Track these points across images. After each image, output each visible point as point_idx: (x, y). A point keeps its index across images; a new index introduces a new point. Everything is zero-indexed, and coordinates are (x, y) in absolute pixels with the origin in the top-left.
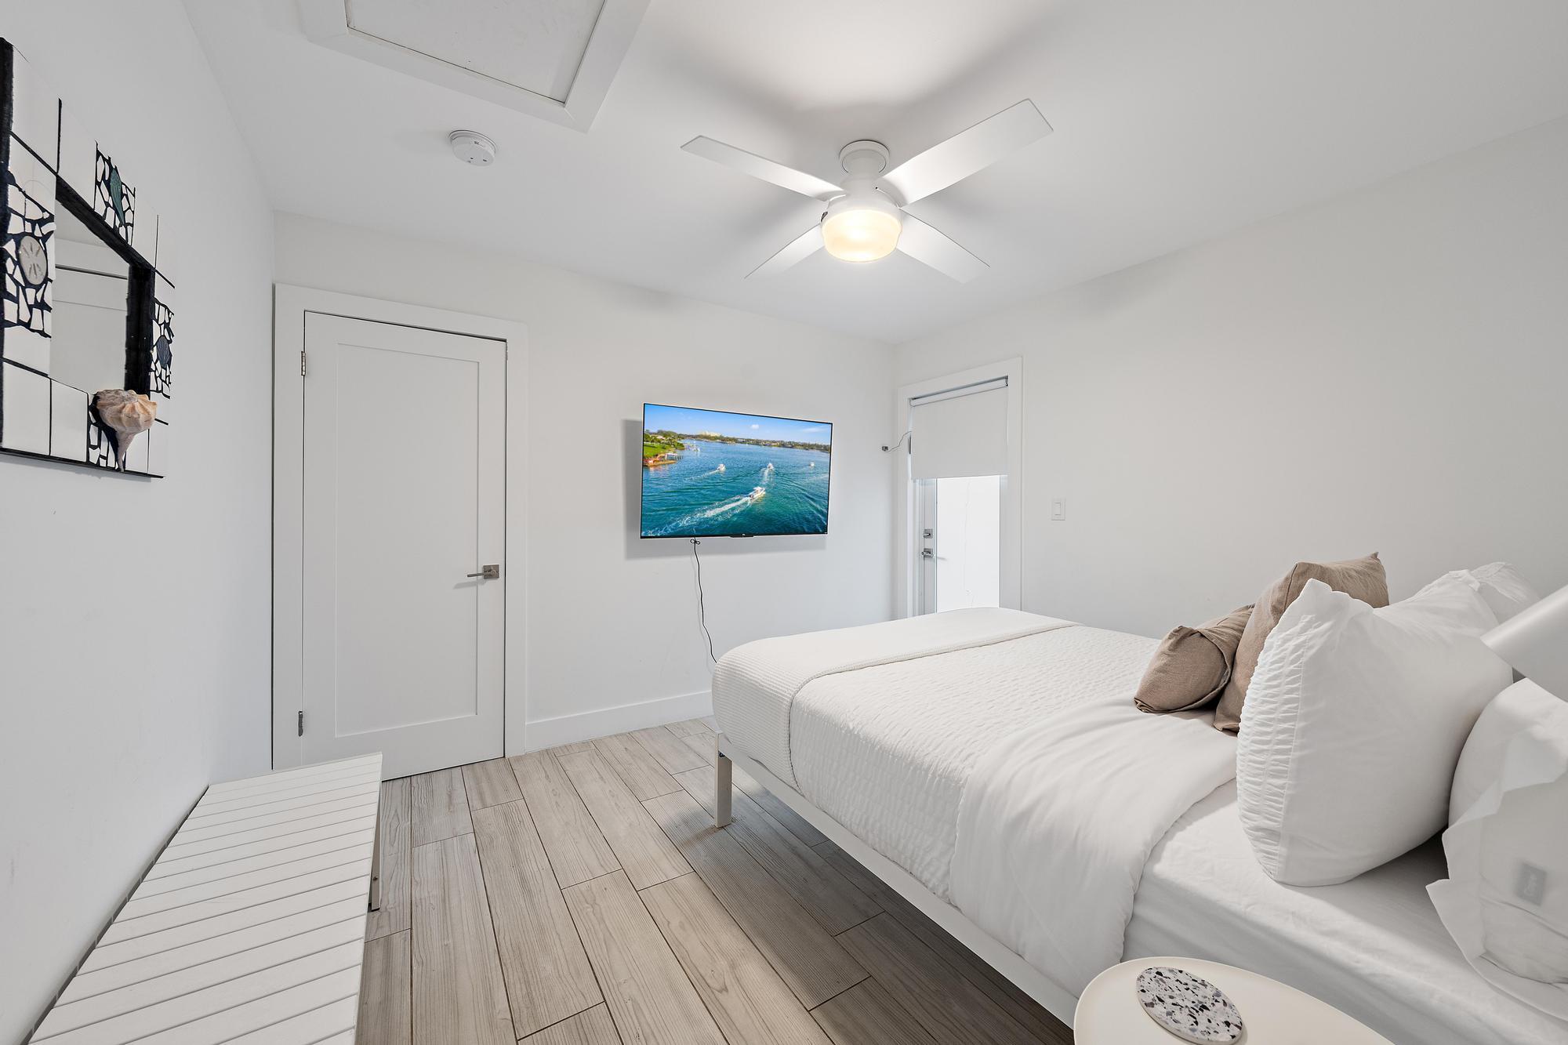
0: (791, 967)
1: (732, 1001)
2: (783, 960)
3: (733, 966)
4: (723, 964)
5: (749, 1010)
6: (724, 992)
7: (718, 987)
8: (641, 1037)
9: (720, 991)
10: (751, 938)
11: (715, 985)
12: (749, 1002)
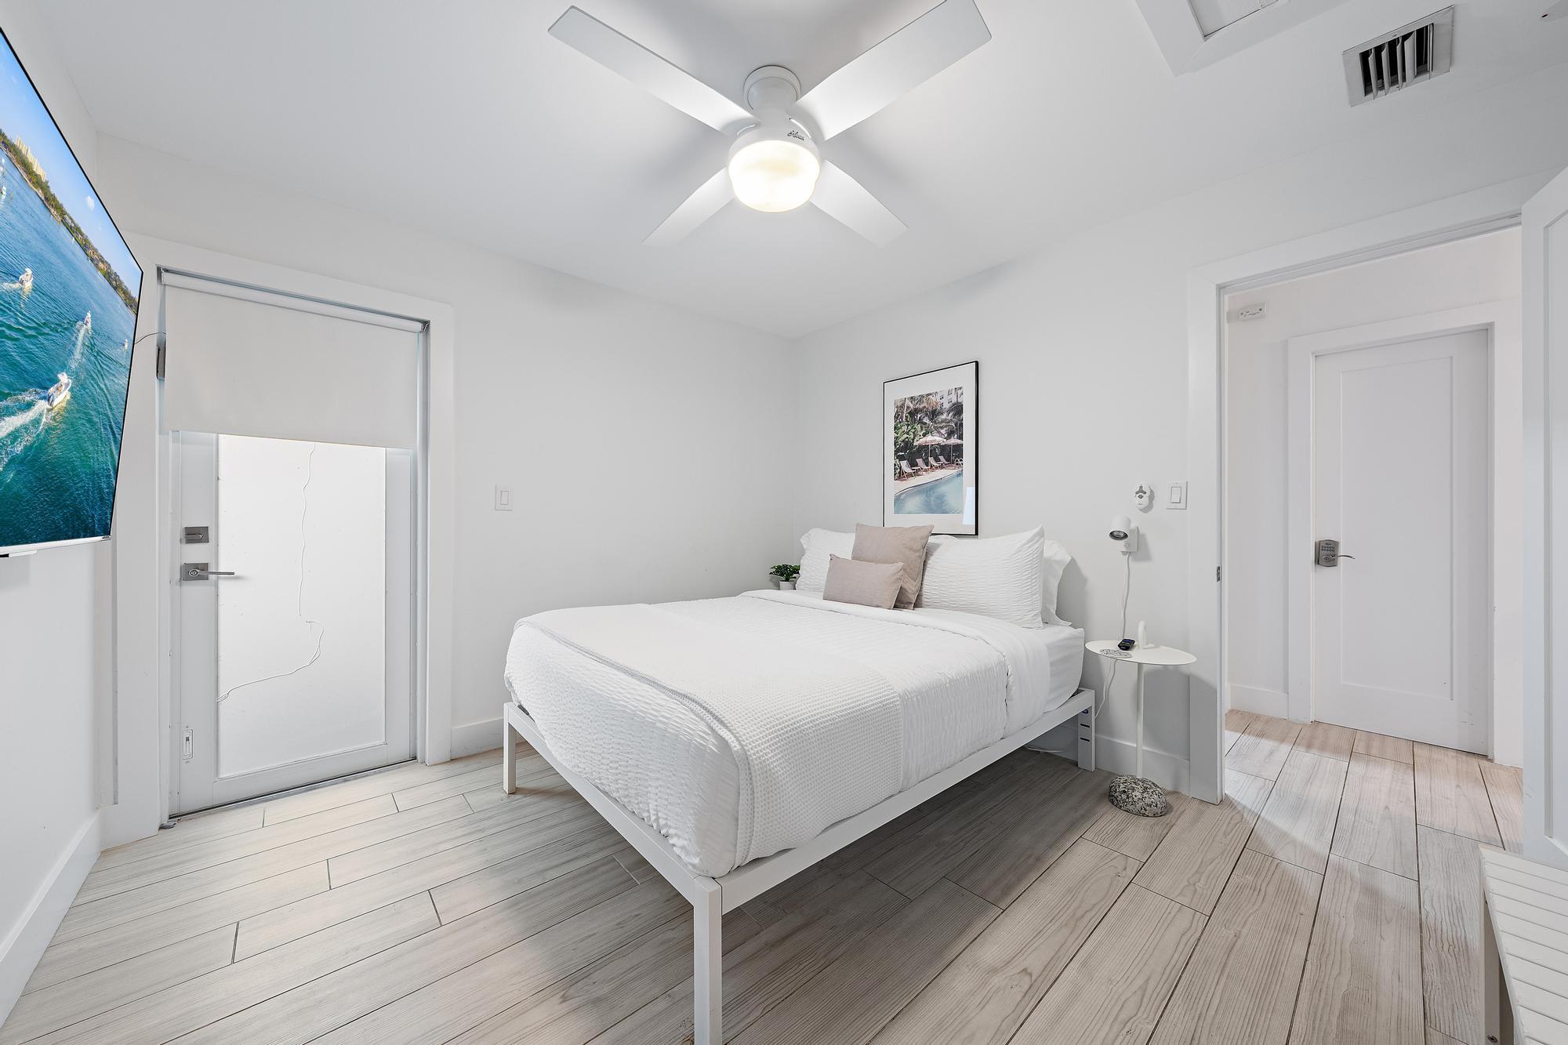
0: (968, 925)
1: (1035, 961)
2: (960, 934)
3: (994, 971)
4: (996, 980)
5: (1033, 947)
6: (1029, 971)
7: (1027, 979)
8: (1126, 1029)
9: (1031, 975)
10: (947, 963)
11: (1026, 982)
12: (1024, 950)
